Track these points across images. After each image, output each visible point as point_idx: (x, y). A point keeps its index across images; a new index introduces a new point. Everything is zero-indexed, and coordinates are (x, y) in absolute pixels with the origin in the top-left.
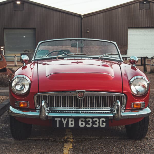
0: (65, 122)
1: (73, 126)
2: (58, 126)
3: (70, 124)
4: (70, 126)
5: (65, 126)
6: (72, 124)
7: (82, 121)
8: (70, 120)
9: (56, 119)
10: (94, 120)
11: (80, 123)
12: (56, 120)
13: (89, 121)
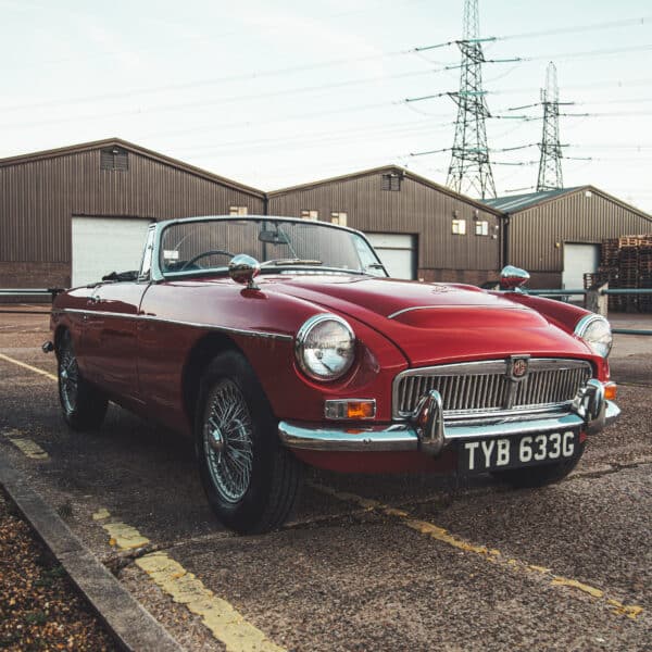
0: (488, 453)
1: (506, 461)
2: (471, 467)
3: (500, 457)
4: (500, 462)
5: (488, 464)
6: (504, 457)
7: (526, 444)
8: (500, 443)
9: (467, 446)
10: (552, 437)
11: (523, 449)
12: (469, 450)
13: (541, 442)
